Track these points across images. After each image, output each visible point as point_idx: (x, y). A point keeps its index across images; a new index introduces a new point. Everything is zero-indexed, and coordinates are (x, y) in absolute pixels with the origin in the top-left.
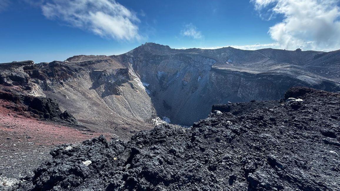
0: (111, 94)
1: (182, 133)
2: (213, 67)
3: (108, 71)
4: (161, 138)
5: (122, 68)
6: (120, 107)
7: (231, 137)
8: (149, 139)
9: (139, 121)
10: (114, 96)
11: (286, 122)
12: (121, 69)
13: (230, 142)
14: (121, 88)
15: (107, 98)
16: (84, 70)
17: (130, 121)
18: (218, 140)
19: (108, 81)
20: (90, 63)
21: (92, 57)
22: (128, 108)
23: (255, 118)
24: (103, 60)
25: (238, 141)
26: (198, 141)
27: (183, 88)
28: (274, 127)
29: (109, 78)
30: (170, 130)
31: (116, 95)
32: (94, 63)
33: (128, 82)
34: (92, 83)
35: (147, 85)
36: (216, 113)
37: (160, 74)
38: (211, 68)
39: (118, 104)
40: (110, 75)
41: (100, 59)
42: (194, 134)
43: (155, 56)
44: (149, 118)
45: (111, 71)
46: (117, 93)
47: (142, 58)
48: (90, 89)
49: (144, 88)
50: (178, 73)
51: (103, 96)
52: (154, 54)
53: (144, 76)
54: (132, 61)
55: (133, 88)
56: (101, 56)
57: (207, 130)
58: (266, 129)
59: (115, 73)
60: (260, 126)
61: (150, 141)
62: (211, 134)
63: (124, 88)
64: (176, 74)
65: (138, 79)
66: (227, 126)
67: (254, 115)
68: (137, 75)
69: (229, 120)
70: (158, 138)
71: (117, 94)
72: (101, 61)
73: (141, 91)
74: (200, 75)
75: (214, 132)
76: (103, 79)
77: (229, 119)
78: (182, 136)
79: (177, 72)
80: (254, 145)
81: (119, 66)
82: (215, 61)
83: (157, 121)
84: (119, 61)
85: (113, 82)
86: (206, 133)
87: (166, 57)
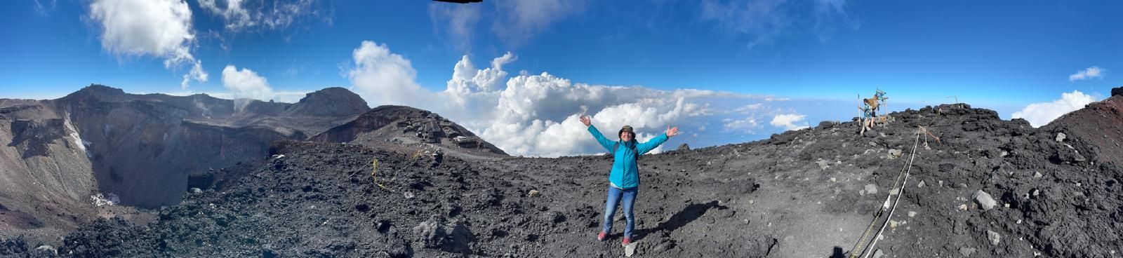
0: (37, 155)
1: (145, 234)
2: (184, 120)
3: (35, 120)
4: (113, 245)
5: (56, 117)
6: (47, 174)
7: (217, 233)
8: (95, 248)
9: (72, 199)
10: (40, 157)
11: (274, 189)
12: (54, 120)
13: (216, 243)
14: (51, 147)
15: (30, 159)
16: (5, 119)
17: (57, 197)
18: (199, 242)
19: (34, 135)
20: (14, 109)
21: (17, 101)
22: (59, 176)
23: (243, 193)
24: (32, 106)
25: (226, 237)
26: (171, 249)
27: (141, 150)
28: (264, 199)
29: (36, 130)
30: (125, 228)
31: (43, 155)
32: (18, 110)
33: (62, 138)
34: (12, 138)
35: (88, 144)
36: (193, 192)
37: (108, 128)
38: (183, 122)
39: (45, 170)
40: (38, 127)
41: (27, 104)
42: (164, 236)
43: (103, 103)
44: (87, 193)
45: (40, 121)
46: (44, 153)
47: (84, 105)
48: (9, 145)
49: (83, 147)
50: (135, 128)
51: (25, 157)
52: (102, 100)
53: (86, 130)
54: (70, 109)
55: (68, 147)
56: (28, 100)
57: (183, 227)
58: (256, 206)
59: (44, 124)
60: (250, 202)
61: (96, 251)
62: (190, 233)
63: (55, 147)
64: (130, 129)
65: (77, 134)
66: (209, 214)
67: (242, 189)
68: (76, 129)
69: (212, 202)
70: (109, 247)
71: (45, 155)
72: (28, 107)
73: (79, 151)
74: (166, 131)
75: (193, 230)
76: (28, 133)
77: (212, 200)
78: (145, 239)
79: (133, 126)
80: (246, 237)
81: (51, 115)
82: (187, 113)
83: (98, 200)
84: (51, 108)
85: (41, 136)
86: (181, 232)
87: (118, 105)
